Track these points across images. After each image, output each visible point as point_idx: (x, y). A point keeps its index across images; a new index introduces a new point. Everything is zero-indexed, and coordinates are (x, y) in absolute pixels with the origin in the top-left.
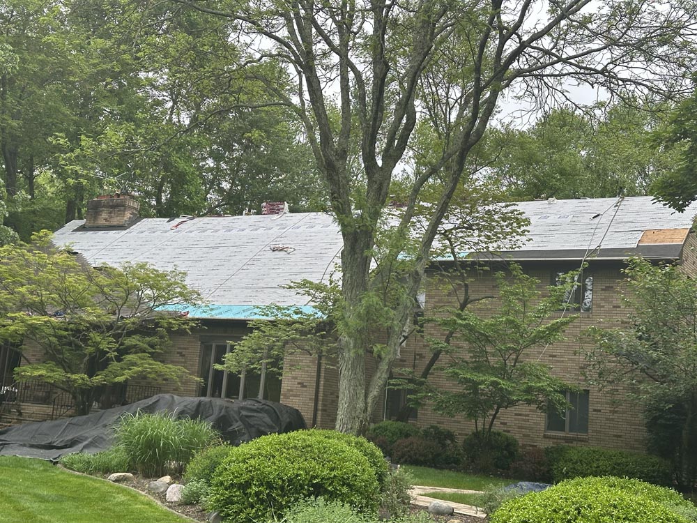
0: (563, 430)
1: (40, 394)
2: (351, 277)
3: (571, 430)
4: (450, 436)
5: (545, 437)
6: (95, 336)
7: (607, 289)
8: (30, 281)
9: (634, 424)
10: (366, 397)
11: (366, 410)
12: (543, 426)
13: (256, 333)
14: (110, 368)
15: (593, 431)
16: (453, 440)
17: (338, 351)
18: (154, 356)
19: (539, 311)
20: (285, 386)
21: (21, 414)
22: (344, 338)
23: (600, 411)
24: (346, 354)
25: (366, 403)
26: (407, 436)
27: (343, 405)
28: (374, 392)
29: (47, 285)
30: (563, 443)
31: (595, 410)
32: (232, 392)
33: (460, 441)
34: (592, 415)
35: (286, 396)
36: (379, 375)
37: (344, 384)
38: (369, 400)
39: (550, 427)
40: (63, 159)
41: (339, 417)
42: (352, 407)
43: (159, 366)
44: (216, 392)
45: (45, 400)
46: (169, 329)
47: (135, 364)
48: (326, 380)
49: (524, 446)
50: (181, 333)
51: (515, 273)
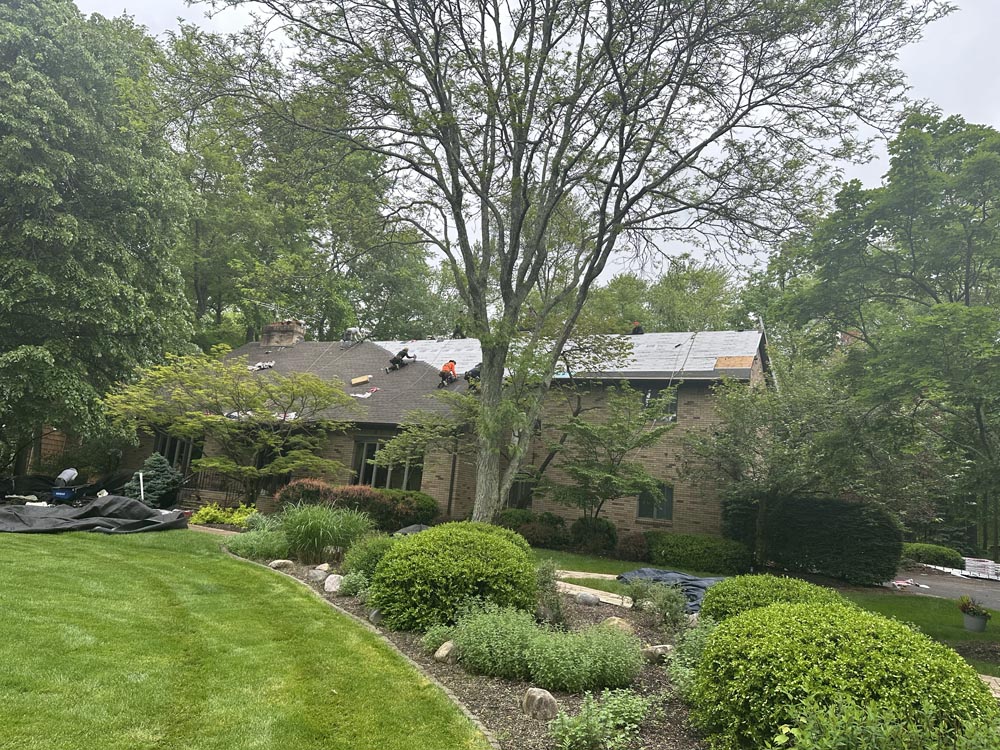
0: (651, 516)
1: (217, 482)
2: (489, 387)
3: (658, 517)
4: (560, 520)
5: (637, 522)
6: (264, 434)
7: (689, 403)
8: (208, 386)
9: (711, 513)
10: (499, 489)
11: (499, 501)
12: (635, 512)
13: (405, 433)
14: (276, 461)
15: (678, 518)
16: (563, 525)
17: (477, 449)
18: (314, 452)
19: (641, 420)
20: (425, 478)
21: (199, 499)
22: (482, 438)
23: (682, 502)
24: (483, 453)
25: (500, 495)
26: (528, 521)
27: (480, 497)
28: (507, 485)
29: (222, 389)
30: (652, 529)
31: (678, 501)
32: (380, 483)
33: (569, 525)
34: (676, 505)
35: (426, 487)
36: (510, 470)
37: (481, 478)
38: (502, 492)
39: (641, 514)
40: (240, 282)
41: (476, 506)
42: (487, 497)
43: (317, 460)
44: (367, 480)
45: (222, 488)
46: (328, 430)
47: (298, 459)
48: (460, 473)
49: (620, 530)
50: (338, 433)
51: (623, 387)
